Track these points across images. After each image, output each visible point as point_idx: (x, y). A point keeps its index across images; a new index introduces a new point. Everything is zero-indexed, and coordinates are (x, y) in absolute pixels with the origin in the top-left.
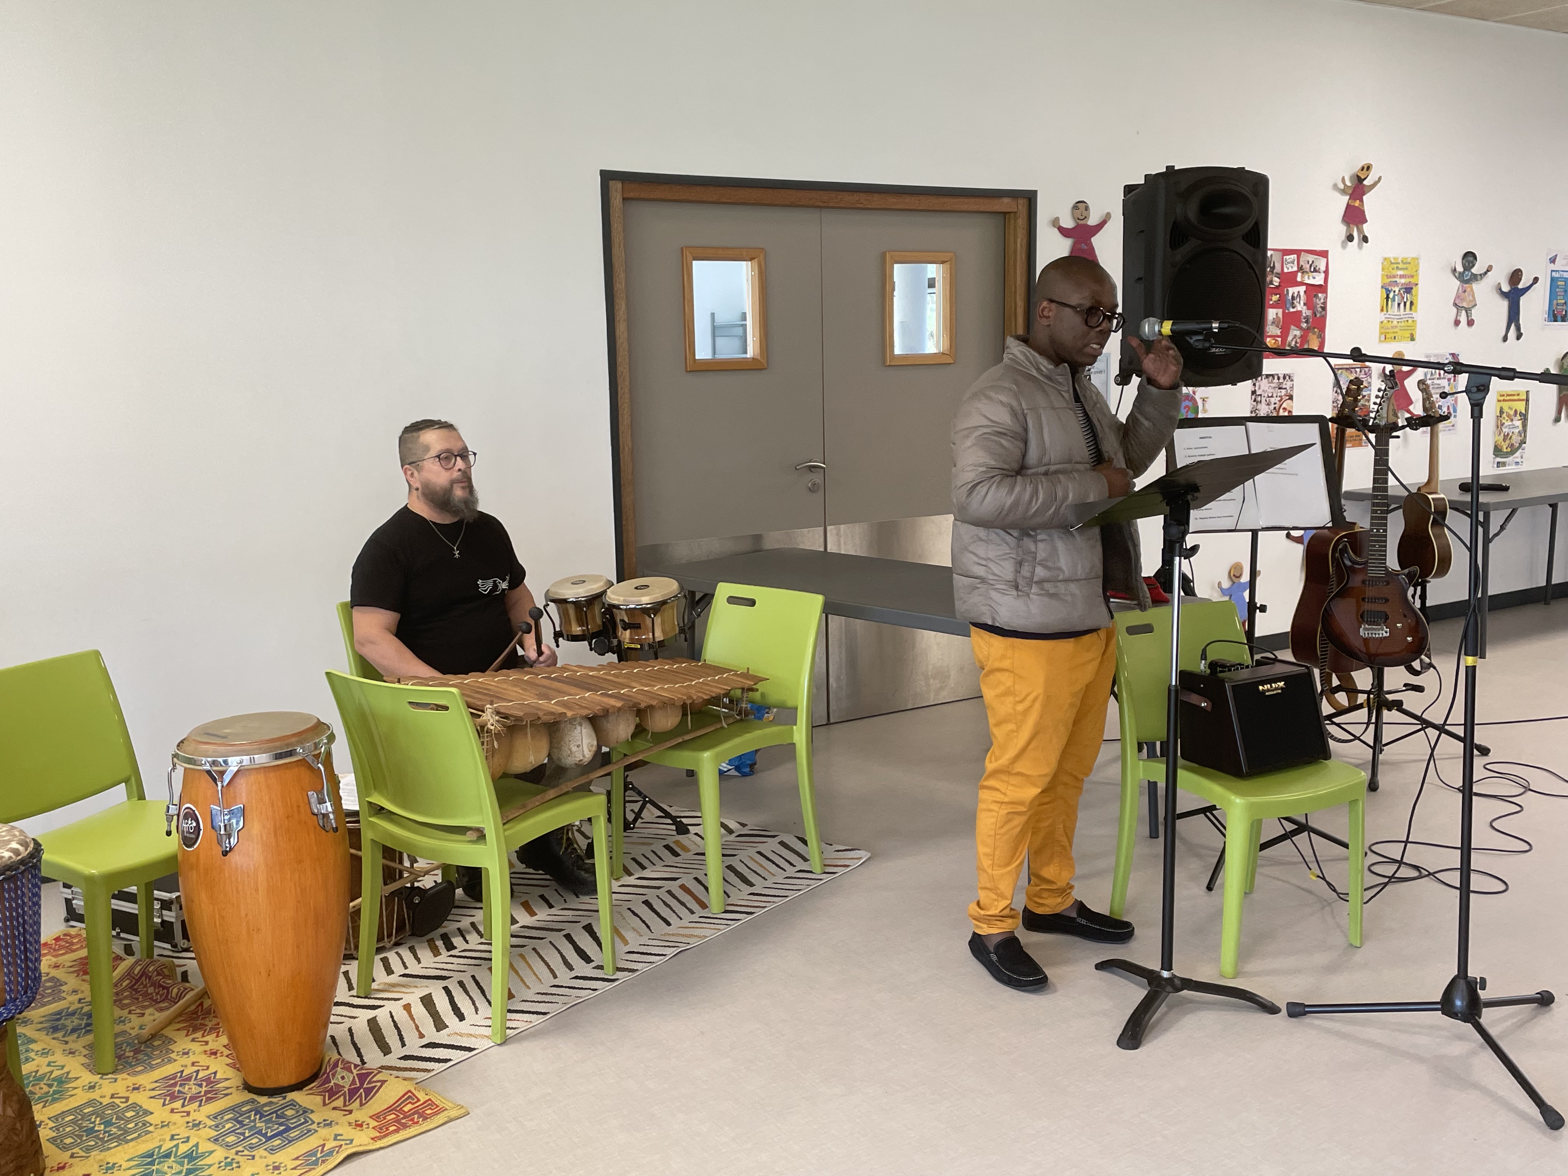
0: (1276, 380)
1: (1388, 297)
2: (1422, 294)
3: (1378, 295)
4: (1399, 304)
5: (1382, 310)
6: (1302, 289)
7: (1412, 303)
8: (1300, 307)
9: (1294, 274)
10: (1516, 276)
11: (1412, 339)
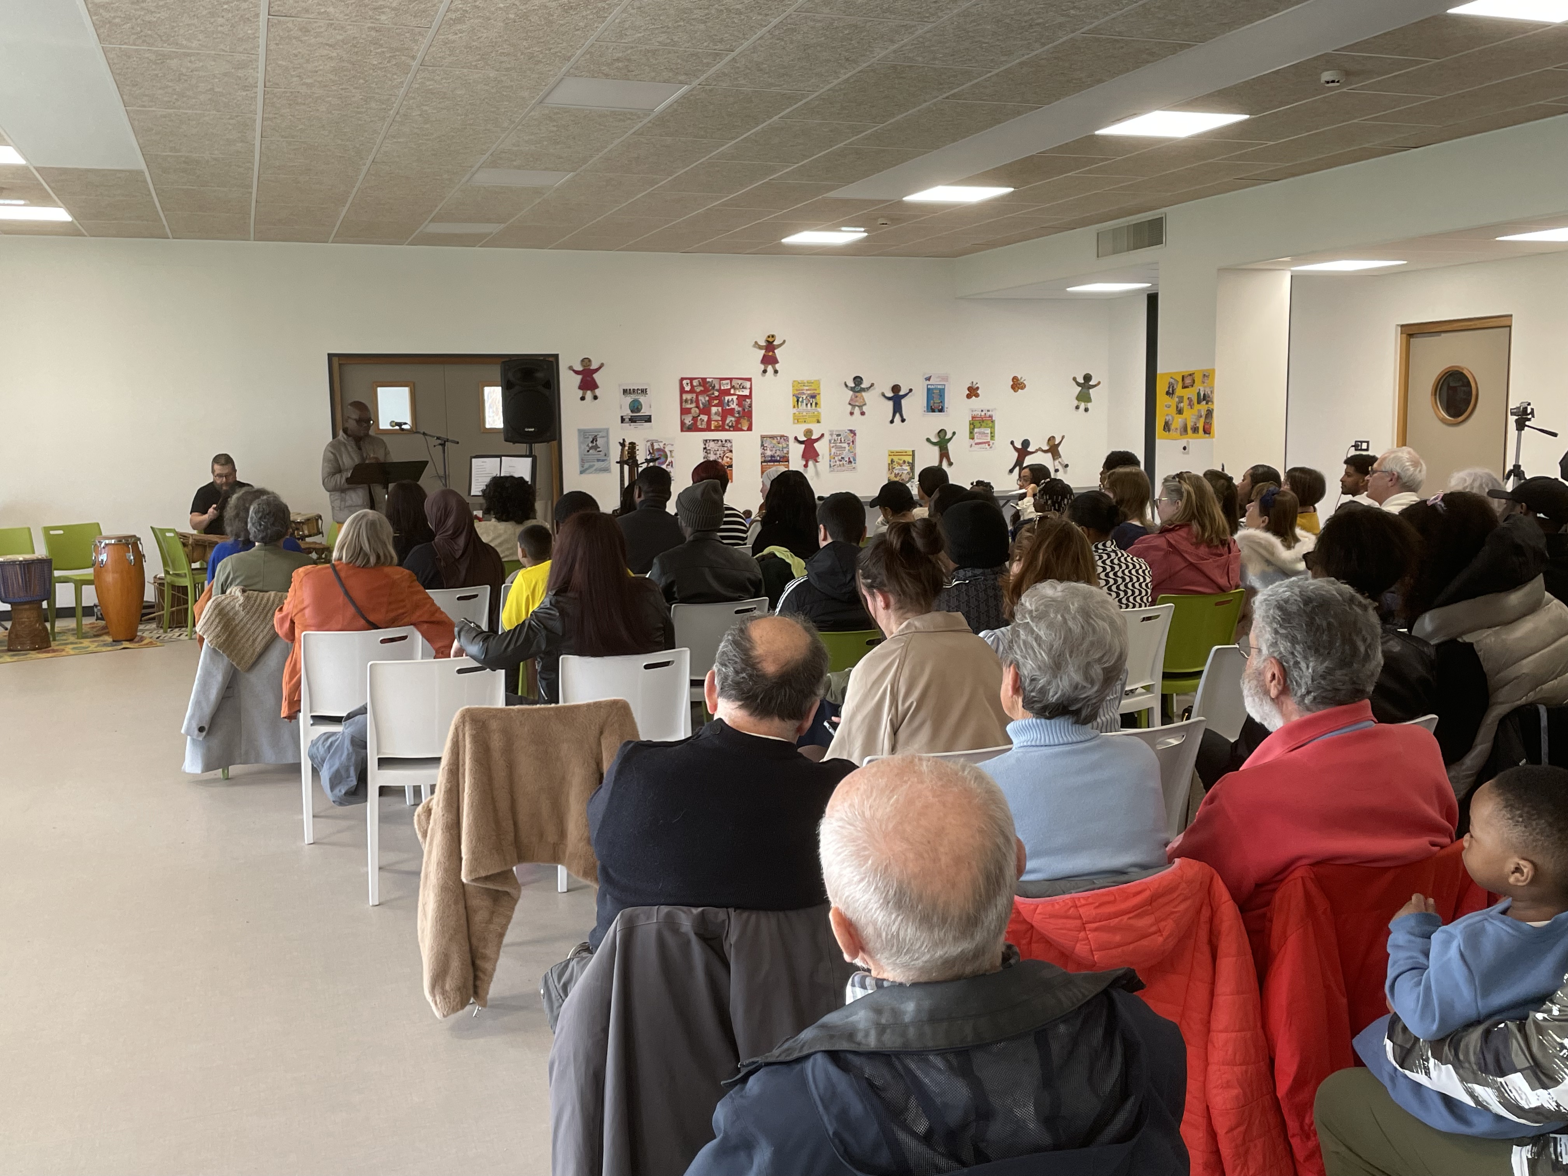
0: (720, 442)
1: (798, 401)
2: (823, 399)
3: (791, 400)
4: (807, 404)
5: (794, 407)
6: (735, 398)
7: (816, 404)
8: (734, 406)
9: (729, 390)
10: (896, 388)
11: (818, 422)
